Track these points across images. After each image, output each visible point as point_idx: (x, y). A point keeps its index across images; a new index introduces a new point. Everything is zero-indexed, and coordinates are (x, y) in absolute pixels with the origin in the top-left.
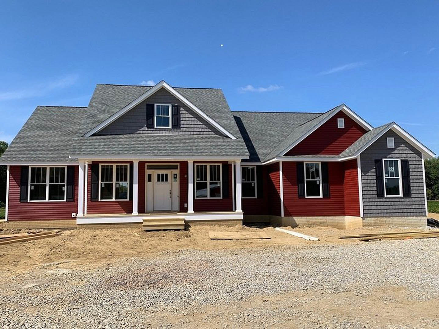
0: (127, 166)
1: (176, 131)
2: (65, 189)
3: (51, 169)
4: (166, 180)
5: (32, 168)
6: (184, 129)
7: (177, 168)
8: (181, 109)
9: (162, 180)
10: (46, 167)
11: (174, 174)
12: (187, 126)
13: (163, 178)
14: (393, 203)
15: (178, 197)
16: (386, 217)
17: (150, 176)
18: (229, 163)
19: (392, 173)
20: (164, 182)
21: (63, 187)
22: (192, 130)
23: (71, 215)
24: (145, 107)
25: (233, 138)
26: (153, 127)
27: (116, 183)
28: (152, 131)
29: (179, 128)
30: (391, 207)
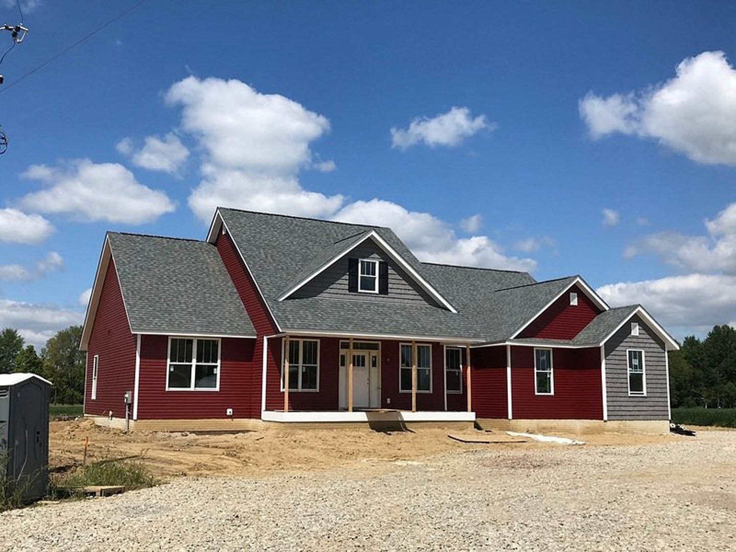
0: (316, 342)
1: (384, 297)
2: (218, 371)
3: (200, 342)
4: (363, 365)
5: (172, 339)
6: (393, 296)
7: (377, 349)
8: (389, 267)
9: (358, 365)
10: (191, 338)
11: (373, 357)
12: (396, 291)
13: (359, 362)
14: (636, 404)
15: (379, 388)
16: (629, 420)
17: (343, 357)
18: (441, 344)
19: (636, 367)
20: (361, 367)
21: (215, 369)
22: (403, 296)
23: (226, 412)
24: (347, 263)
25: (454, 311)
26: (357, 291)
27: (303, 366)
28: (355, 295)
29: (387, 293)
30: (636, 409)
